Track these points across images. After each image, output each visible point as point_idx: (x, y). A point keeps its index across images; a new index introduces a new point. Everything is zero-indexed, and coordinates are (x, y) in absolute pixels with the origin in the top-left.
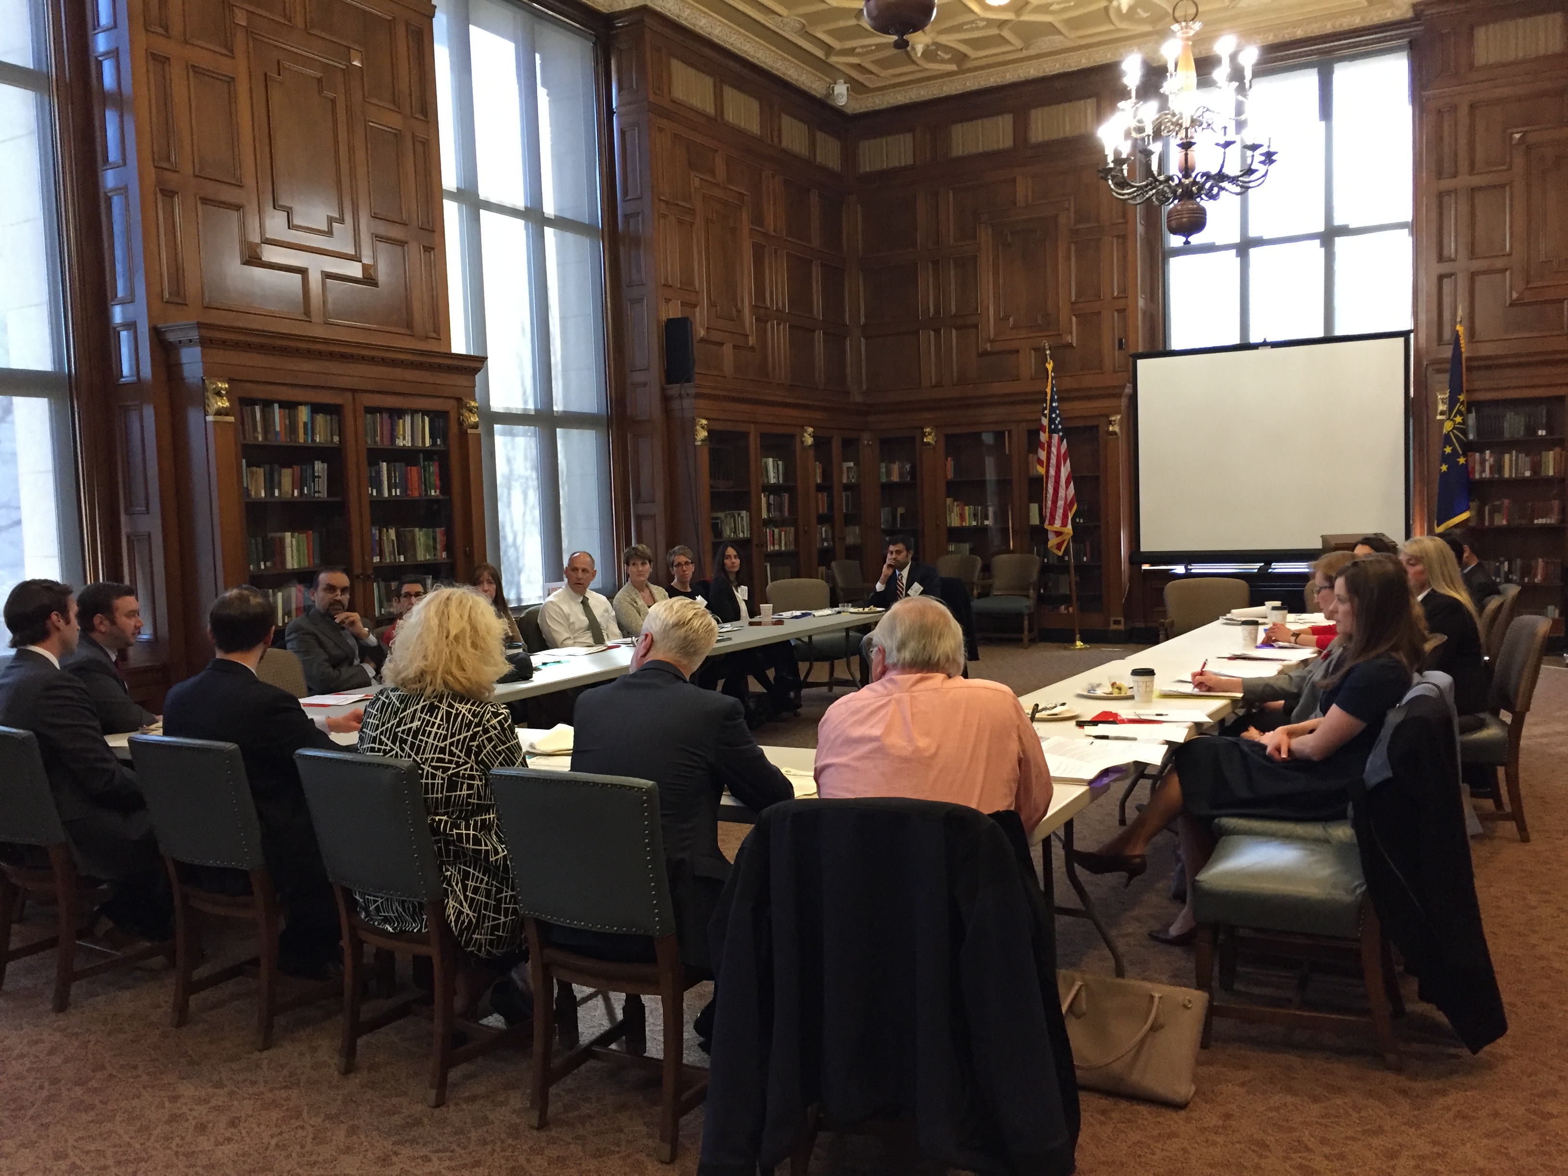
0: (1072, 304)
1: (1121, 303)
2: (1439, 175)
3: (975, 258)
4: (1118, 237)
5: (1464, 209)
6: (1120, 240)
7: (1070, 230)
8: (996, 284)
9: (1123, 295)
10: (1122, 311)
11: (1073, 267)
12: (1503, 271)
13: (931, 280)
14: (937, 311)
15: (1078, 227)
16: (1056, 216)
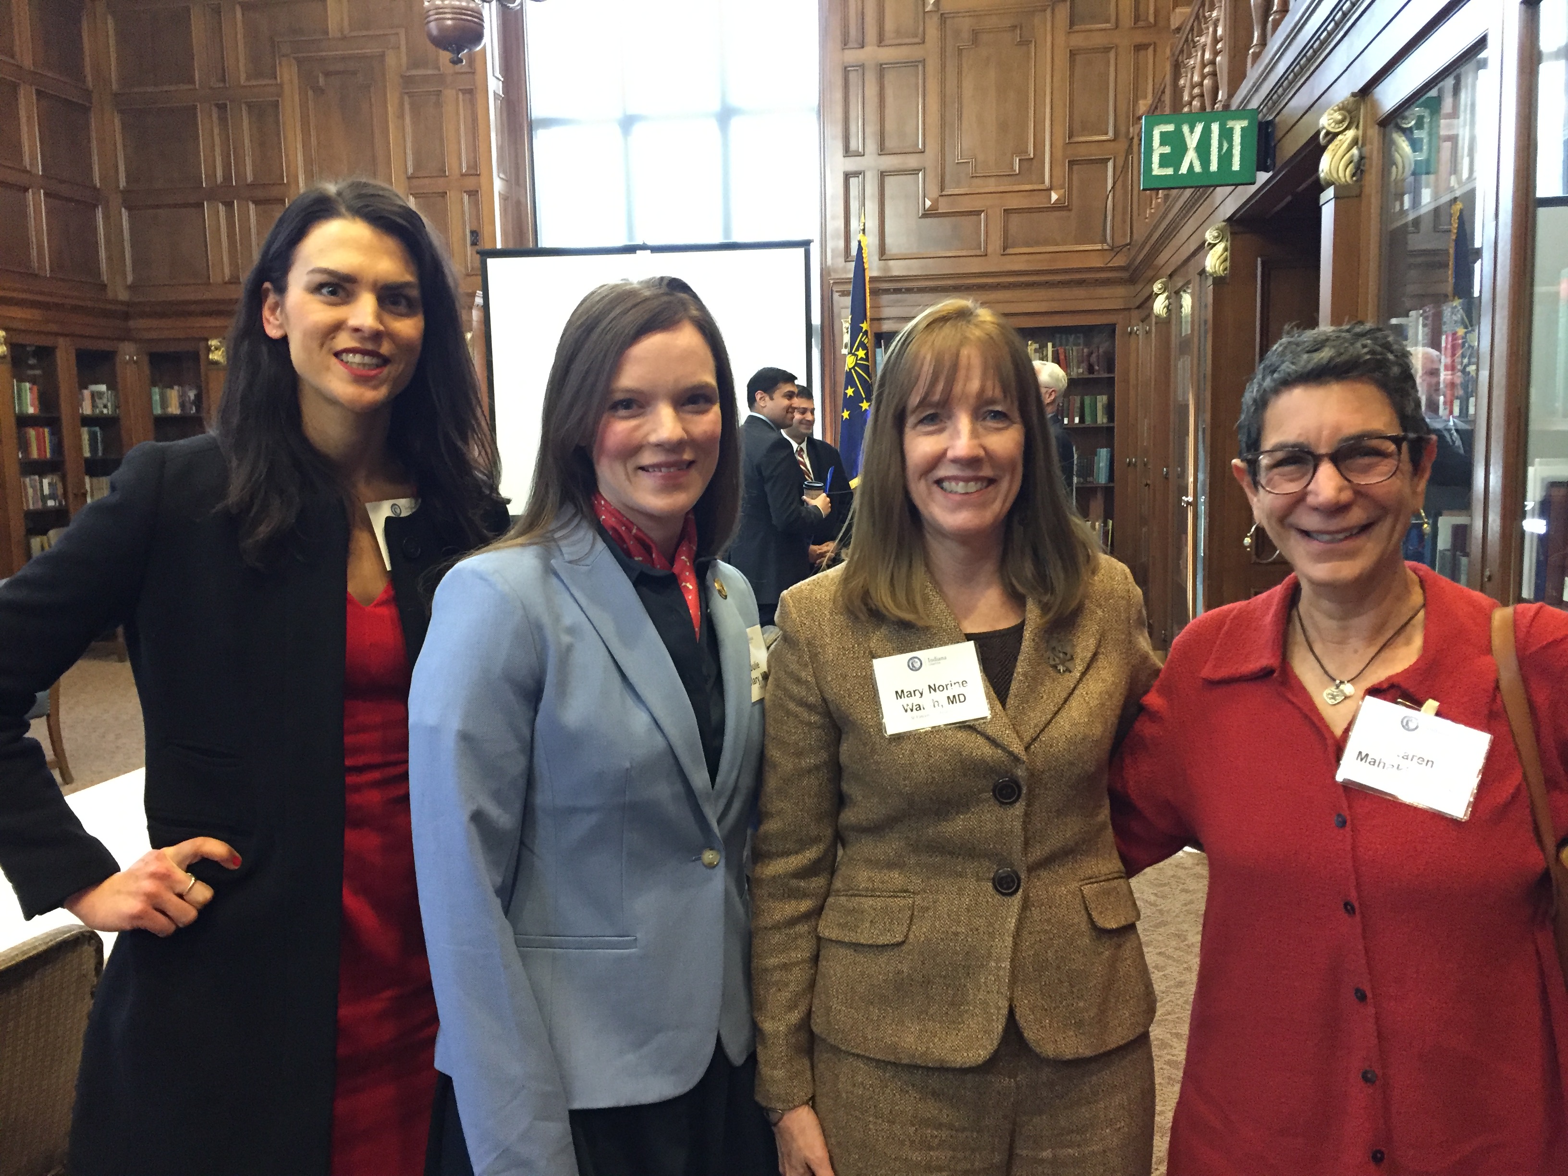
0: (409, 178)
1: (470, 183)
2: (845, 43)
3: (276, 105)
4: (465, 92)
5: (872, 90)
6: (468, 96)
7: (402, 77)
8: (306, 145)
9: (472, 172)
10: (473, 193)
11: (409, 129)
12: (915, 172)
13: (216, 131)
14: (227, 177)
15: (414, 72)
16: (382, 56)
